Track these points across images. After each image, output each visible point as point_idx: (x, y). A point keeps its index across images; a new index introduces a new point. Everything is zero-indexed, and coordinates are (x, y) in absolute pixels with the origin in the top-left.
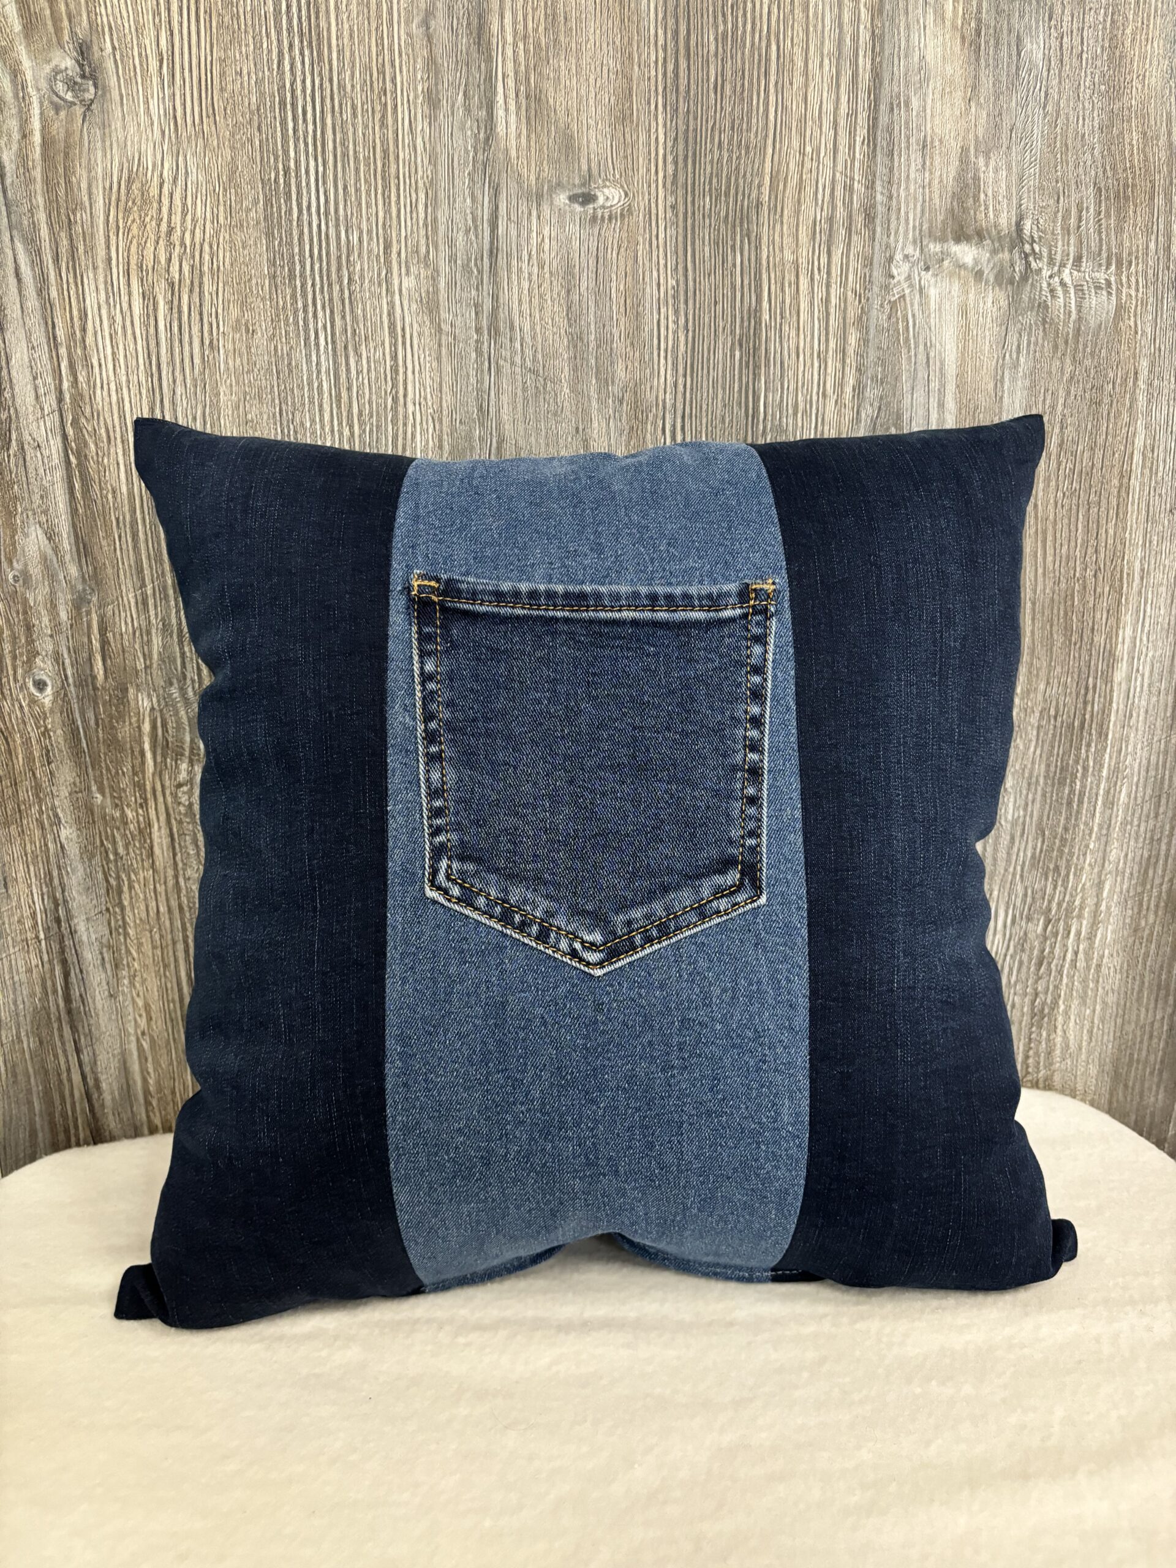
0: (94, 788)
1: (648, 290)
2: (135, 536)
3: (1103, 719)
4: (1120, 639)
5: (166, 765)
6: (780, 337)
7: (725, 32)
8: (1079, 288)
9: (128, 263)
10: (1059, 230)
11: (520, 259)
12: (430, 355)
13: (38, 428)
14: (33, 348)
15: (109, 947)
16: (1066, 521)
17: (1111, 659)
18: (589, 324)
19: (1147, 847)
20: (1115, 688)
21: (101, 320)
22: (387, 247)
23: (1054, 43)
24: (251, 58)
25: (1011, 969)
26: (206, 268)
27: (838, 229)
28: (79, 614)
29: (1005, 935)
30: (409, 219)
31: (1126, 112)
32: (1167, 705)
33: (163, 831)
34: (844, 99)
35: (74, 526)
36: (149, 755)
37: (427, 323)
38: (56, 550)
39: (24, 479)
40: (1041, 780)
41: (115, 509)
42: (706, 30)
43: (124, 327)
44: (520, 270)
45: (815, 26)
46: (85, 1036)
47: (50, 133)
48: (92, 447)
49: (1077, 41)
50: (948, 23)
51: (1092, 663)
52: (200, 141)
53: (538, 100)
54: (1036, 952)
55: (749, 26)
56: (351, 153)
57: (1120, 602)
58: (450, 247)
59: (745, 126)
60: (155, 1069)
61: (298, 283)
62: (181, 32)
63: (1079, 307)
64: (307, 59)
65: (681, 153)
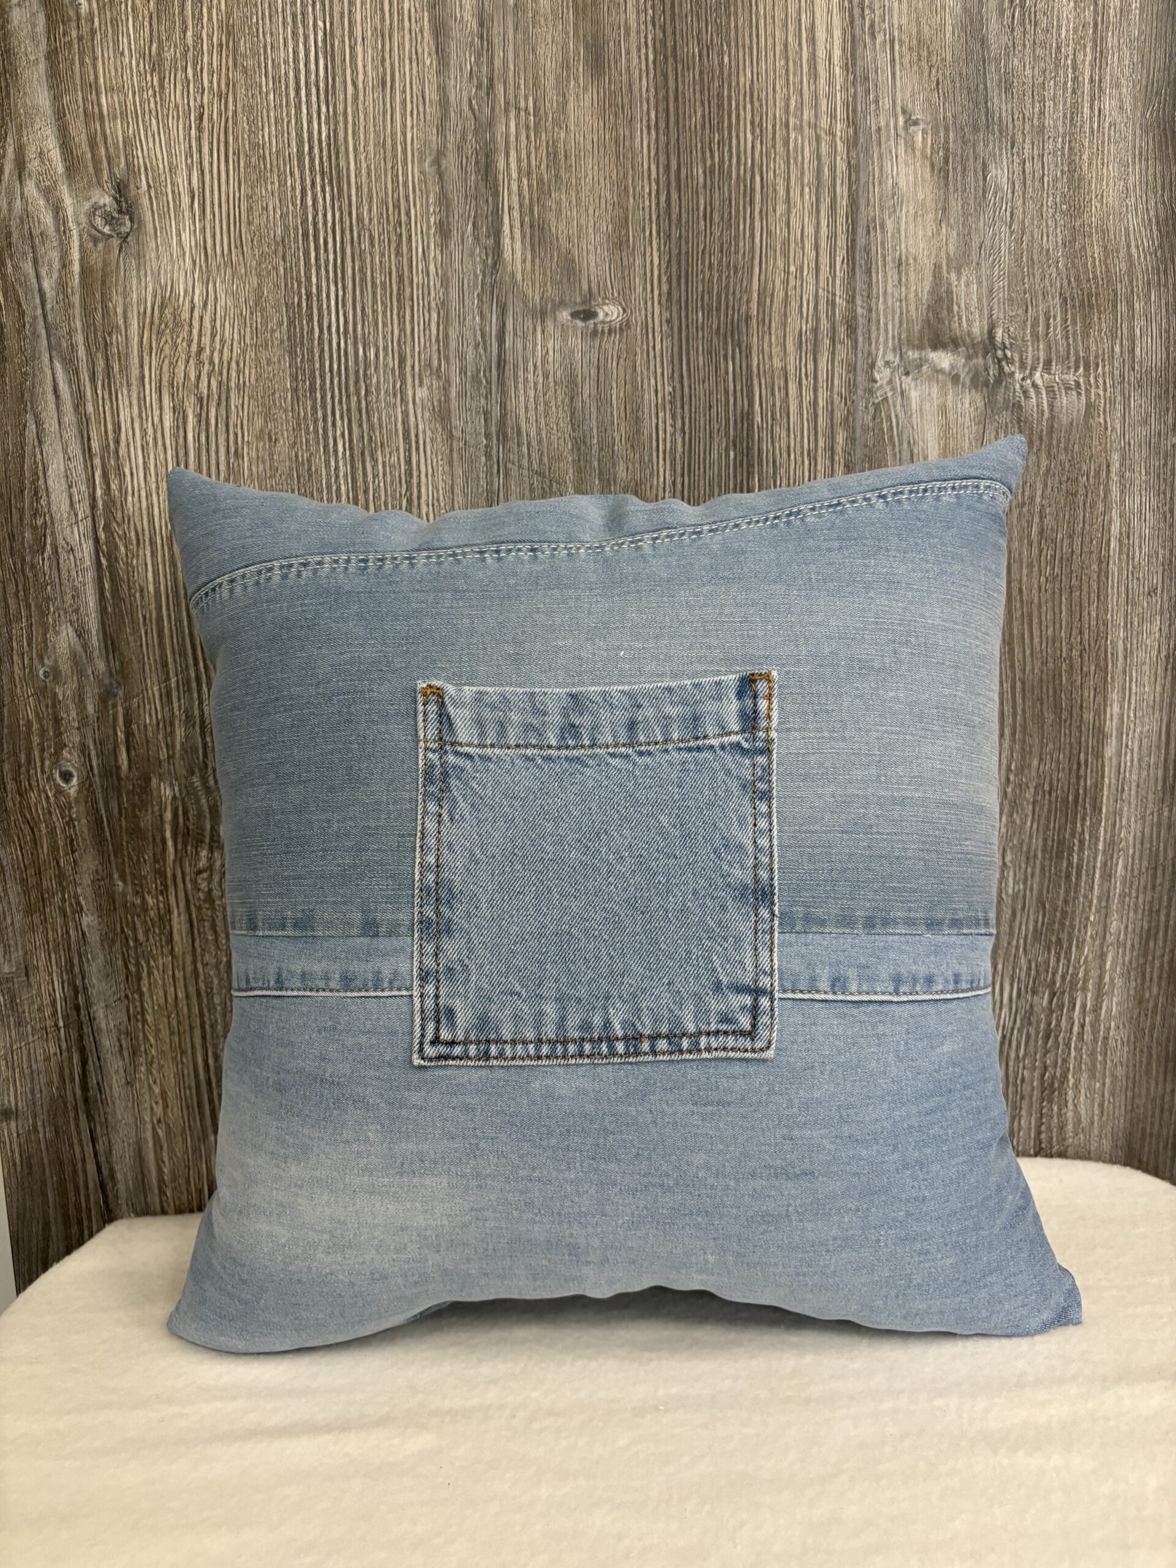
0: (116, 876)
1: (646, 396)
2: (160, 632)
3: (1096, 793)
4: (1108, 716)
5: (186, 852)
6: (772, 437)
7: (713, 164)
8: (1050, 390)
9: (160, 381)
10: (1029, 338)
11: (526, 370)
12: (442, 459)
13: (72, 532)
14: (69, 459)
15: (127, 1034)
16: (1050, 604)
17: (1101, 735)
18: (592, 429)
19: (1147, 918)
20: (1107, 763)
21: (134, 434)
22: (402, 361)
23: (1017, 169)
24: (276, 194)
25: (1019, 1043)
26: (233, 384)
27: (823, 339)
28: (106, 707)
29: (1011, 1008)
30: (422, 336)
31: (1087, 229)
32: (1157, 779)
33: (182, 918)
34: (824, 223)
35: (103, 623)
36: (170, 843)
37: (440, 429)
38: (85, 646)
39: (57, 580)
40: (1040, 855)
41: (143, 607)
42: (694, 164)
44: (526, 380)
45: (795, 159)
46: (101, 1124)
47: (88, 263)
48: (123, 549)
49: (1038, 166)
50: (918, 153)
51: (1083, 739)
52: (229, 270)
53: (542, 229)
54: (1042, 1026)
55: (734, 160)
56: (369, 279)
57: (1106, 681)
58: (461, 360)
59: (733, 249)
60: (170, 1158)
61: (318, 395)
62: (211, 172)
63: (1051, 406)
64: (328, 195)
65: (674, 274)
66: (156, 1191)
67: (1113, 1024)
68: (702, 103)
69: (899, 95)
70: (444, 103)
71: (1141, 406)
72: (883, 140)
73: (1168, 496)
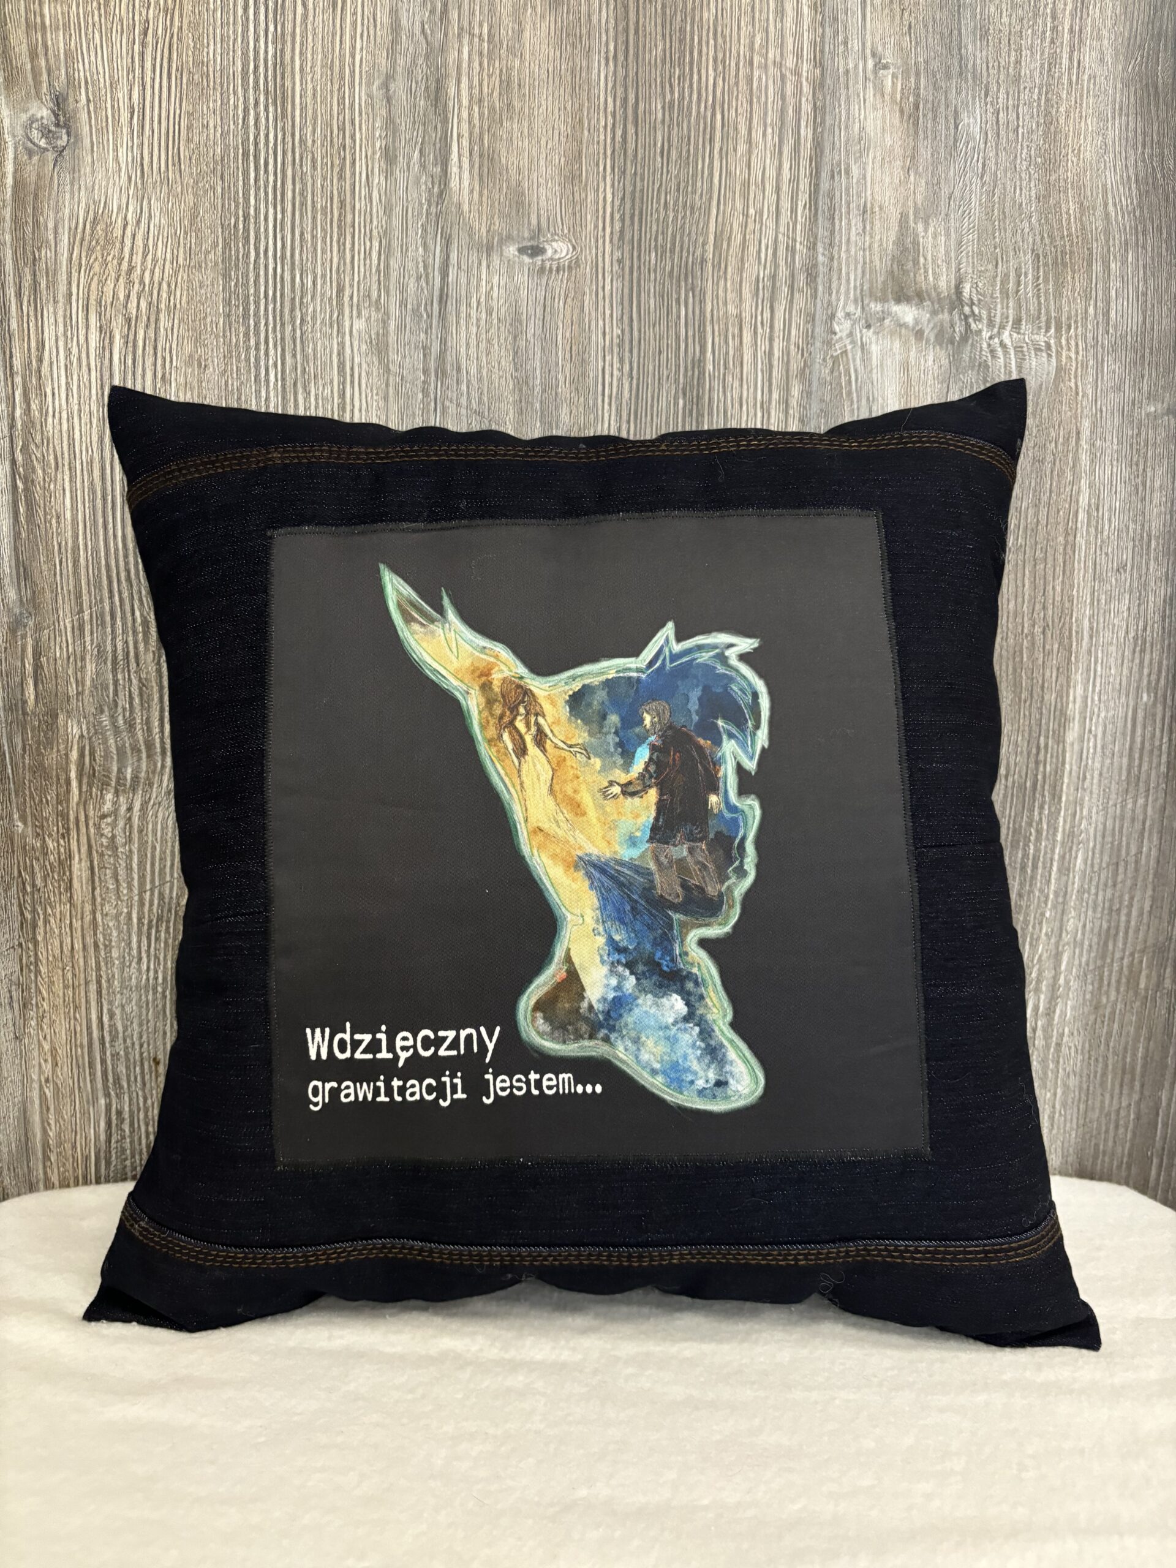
0: (16, 816)
1: (594, 337)
2: (76, 562)
3: (1055, 781)
4: (1071, 698)
5: (91, 795)
6: (724, 387)
7: (672, 101)
8: (1018, 349)
9: (88, 299)
10: (998, 294)
11: (469, 305)
12: (377, 394)
15: (19, 985)
16: (1012, 577)
17: (1063, 719)
18: (535, 369)
19: (1106, 917)
20: (1068, 748)
21: (58, 352)
22: (340, 290)
23: (991, 119)
24: (218, 113)
26: (163, 306)
27: (781, 286)
28: (15, 637)
30: (362, 265)
31: (1062, 184)
32: (1121, 768)
33: (83, 864)
34: (786, 165)
35: (16, 549)
36: (74, 784)
37: (376, 363)
41: (58, 534)
42: (653, 99)
43: (79, 359)
44: (468, 316)
45: (759, 98)
47: (22, 176)
48: (40, 472)
49: (1012, 116)
50: (887, 98)
51: (1043, 721)
52: (165, 187)
53: (491, 159)
55: (695, 96)
56: (309, 203)
57: (1069, 660)
58: (402, 293)
59: (690, 189)
60: (57, 1121)
61: (252, 322)
62: (153, 87)
63: (1020, 367)
64: (271, 115)
65: (628, 212)
66: (40, 1155)
67: (1067, 1030)
68: (664, 36)
69: (869, 37)
70: (395, 26)
71: (1114, 372)
72: (851, 82)
73: (1141, 467)
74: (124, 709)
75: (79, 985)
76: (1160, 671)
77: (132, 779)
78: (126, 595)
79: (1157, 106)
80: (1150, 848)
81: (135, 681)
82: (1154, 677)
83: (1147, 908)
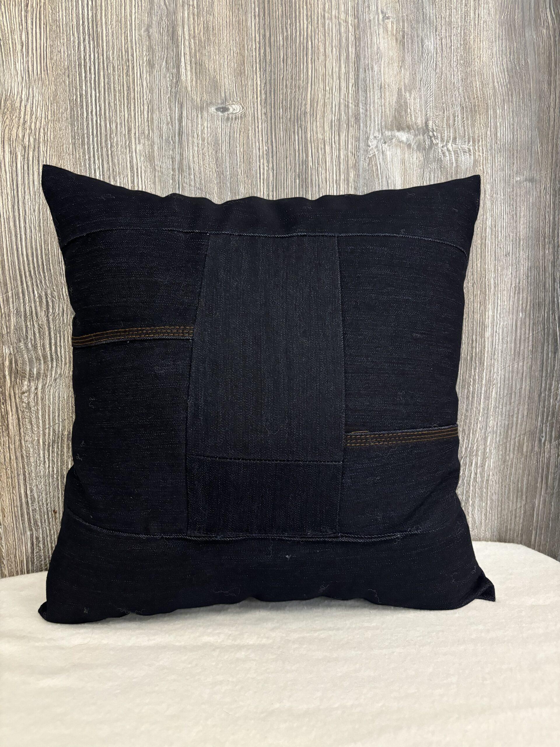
1: (254, 151)
2: (3, 268)
3: (481, 356)
4: (487, 316)
5: (16, 382)
6: (318, 173)
7: (287, 35)
8: (456, 152)
10: (445, 126)
11: (193, 137)
12: (150, 181)
17: (483, 327)
18: (226, 167)
19: (507, 419)
20: (486, 340)
22: (129, 131)
23: (439, 42)
24: (65, 45)
26: (41, 140)
27: (343, 124)
30: (140, 118)
31: (473, 73)
33: (14, 417)
34: (343, 66)
36: (8, 377)
37: (149, 166)
42: (278, 35)
44: (193, 142)
45: (329, 34)
49: (449, 41)
50: (389, 33)
51: (474, 328)
52: (40, 82)
53: (201, 65)
55: (298, 33)
56: (112, 88)
57: (485, 299)
58: (160, 131)
59: (297, 78)
60: (6, 544)
61: (86, 146)
62: (32, 33)
63: (457, 160)
64: (91, 46)
65: (268, 90)
67: (491, 473)
68: (282, 4)
69: (379, 4)
70: (151, 2)
71: (501, 162)
72: (372, 26)
73: (515, 206)
74: (31, 340)
75: (15, 476)
76: (527, 302)
77: (37, 374)
78: (29, 283)
79: (515, 35)
80: (526, 385)
81: (36, 326)
82: (524, 305)
83: (525, 414)
